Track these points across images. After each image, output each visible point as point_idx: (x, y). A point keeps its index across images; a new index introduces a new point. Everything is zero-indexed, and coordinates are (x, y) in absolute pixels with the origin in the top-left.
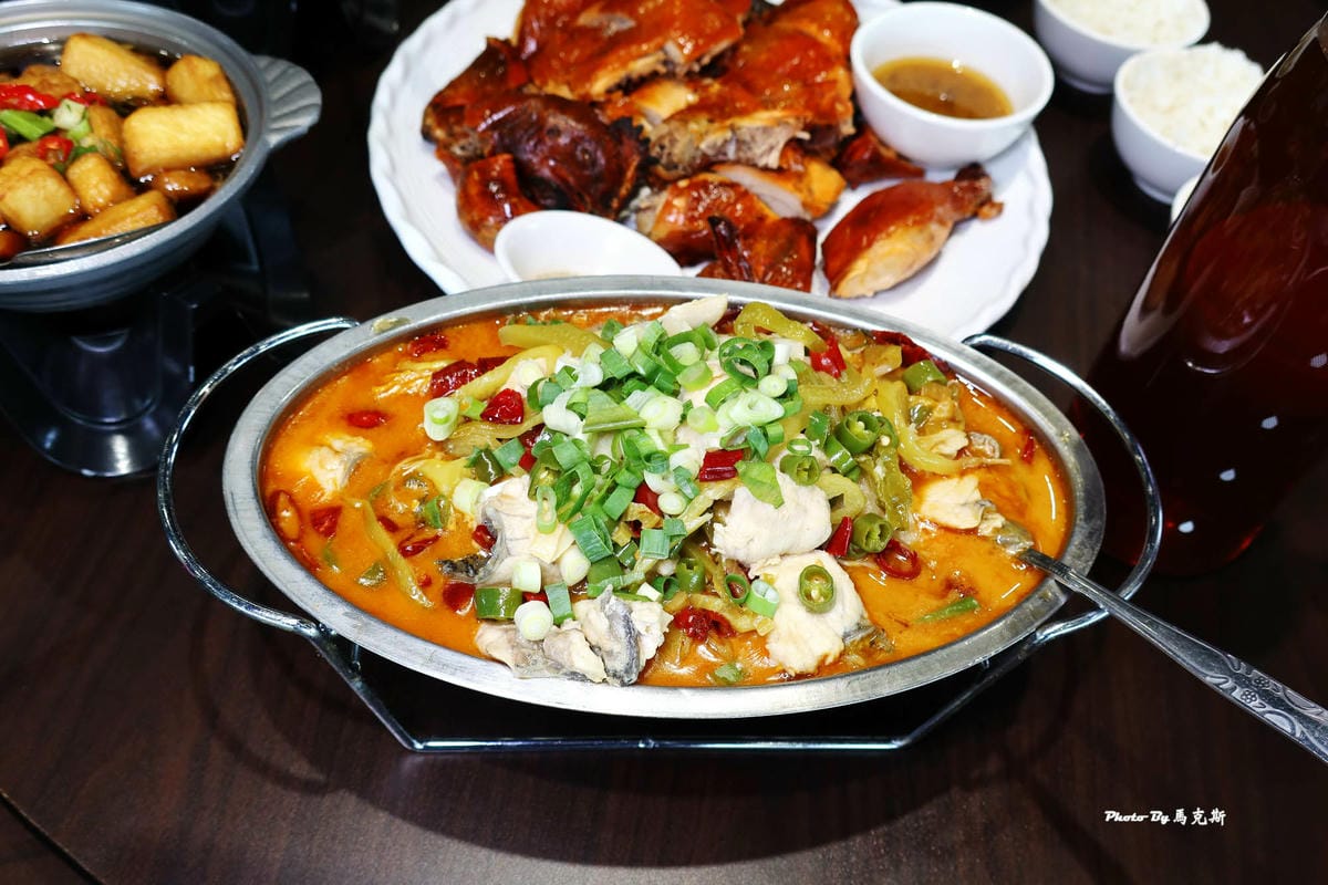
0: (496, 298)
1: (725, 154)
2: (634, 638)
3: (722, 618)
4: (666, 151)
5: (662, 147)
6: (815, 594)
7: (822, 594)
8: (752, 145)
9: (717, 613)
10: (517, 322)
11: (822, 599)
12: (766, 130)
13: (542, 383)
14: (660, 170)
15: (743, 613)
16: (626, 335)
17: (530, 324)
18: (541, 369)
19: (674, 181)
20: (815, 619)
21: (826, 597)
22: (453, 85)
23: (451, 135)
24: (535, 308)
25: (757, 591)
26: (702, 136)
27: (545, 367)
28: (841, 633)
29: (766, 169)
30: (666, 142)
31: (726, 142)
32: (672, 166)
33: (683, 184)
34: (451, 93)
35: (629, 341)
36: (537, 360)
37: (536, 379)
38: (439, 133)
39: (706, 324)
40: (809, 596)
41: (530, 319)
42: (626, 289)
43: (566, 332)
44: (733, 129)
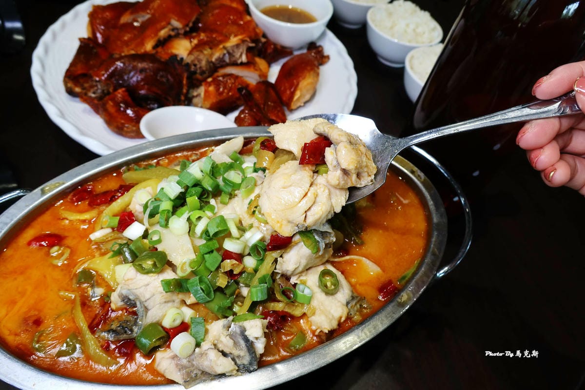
0: (115, 160)
1: (224, 61)
2: (250, 345)
3: (287, 313)
4: (198, 66)
5: (195, 65)
6: (329, 284)
7: (332, 284)
8: (234, 54)
9: (283, 311)
10: (129, 170)
11: (333, 287)
12: (238, 46)
13: (150, 201)
14: (198, 76)
15: (296, 306)
16: (194, 167)
17: (136, 170)
18: (150, 194)
19: (205, 80)
20: (331, 298)
21: (335, 285)
22: (73, 65)
23: (83, 88)
24: (137, 161)
25: (299, 290)
26: (211, 55)
27: (152, 192)
28: (345, 303)
29: (242, 64)
30: (196, 62)
31: (224, 55)
32: (203, 72)
33: (210, 80)
34: (73, 69)
35: (197, 170)
36: (146, 189)
37: (147, 200)
38: (78, 90)
39: (236, 152)
40: (326, 286)
41: (136, 167)
42: (185, 141)
43: (160, 171)
44: (225, 48)
